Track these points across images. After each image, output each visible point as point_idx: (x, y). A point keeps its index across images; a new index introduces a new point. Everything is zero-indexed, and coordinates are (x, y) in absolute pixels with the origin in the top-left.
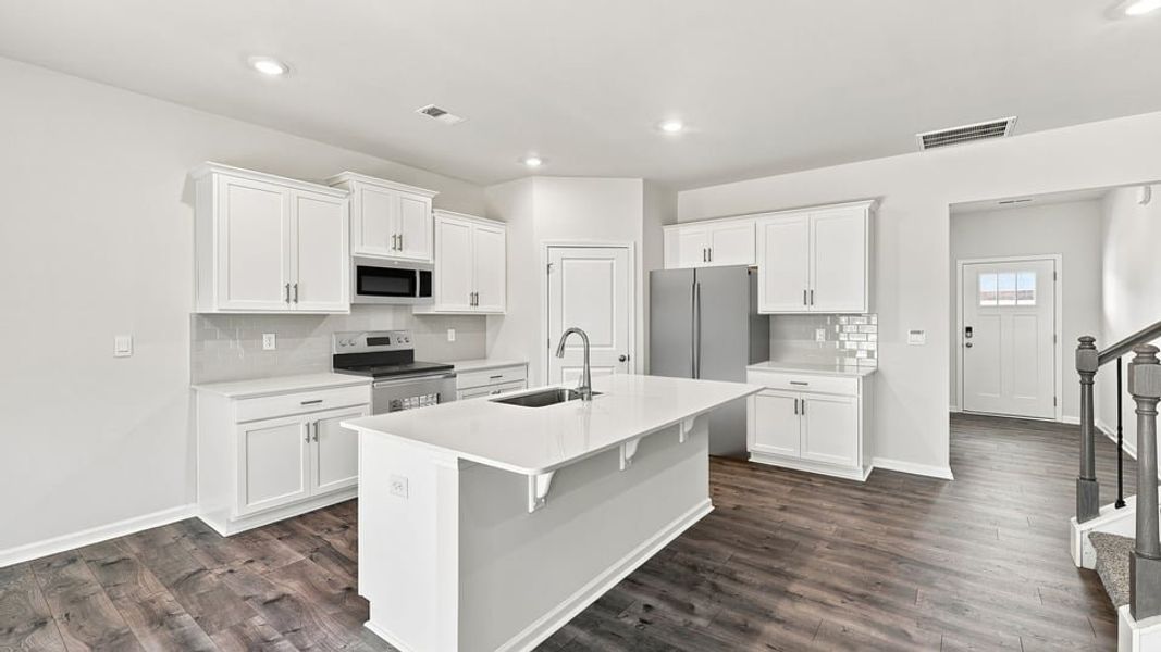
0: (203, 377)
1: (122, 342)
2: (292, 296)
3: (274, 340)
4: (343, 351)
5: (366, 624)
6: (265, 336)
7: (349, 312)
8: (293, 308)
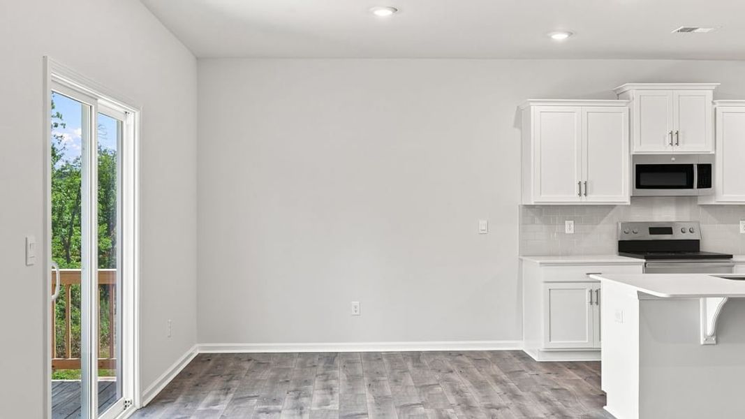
0: (527, 251)
1: (483, 224)
2: (583, 192)
3: (572, 226)
4: (627, 238)
5: (605, 407)
6: (566, 222)
7: (629, 203)
8: (584, 200)
